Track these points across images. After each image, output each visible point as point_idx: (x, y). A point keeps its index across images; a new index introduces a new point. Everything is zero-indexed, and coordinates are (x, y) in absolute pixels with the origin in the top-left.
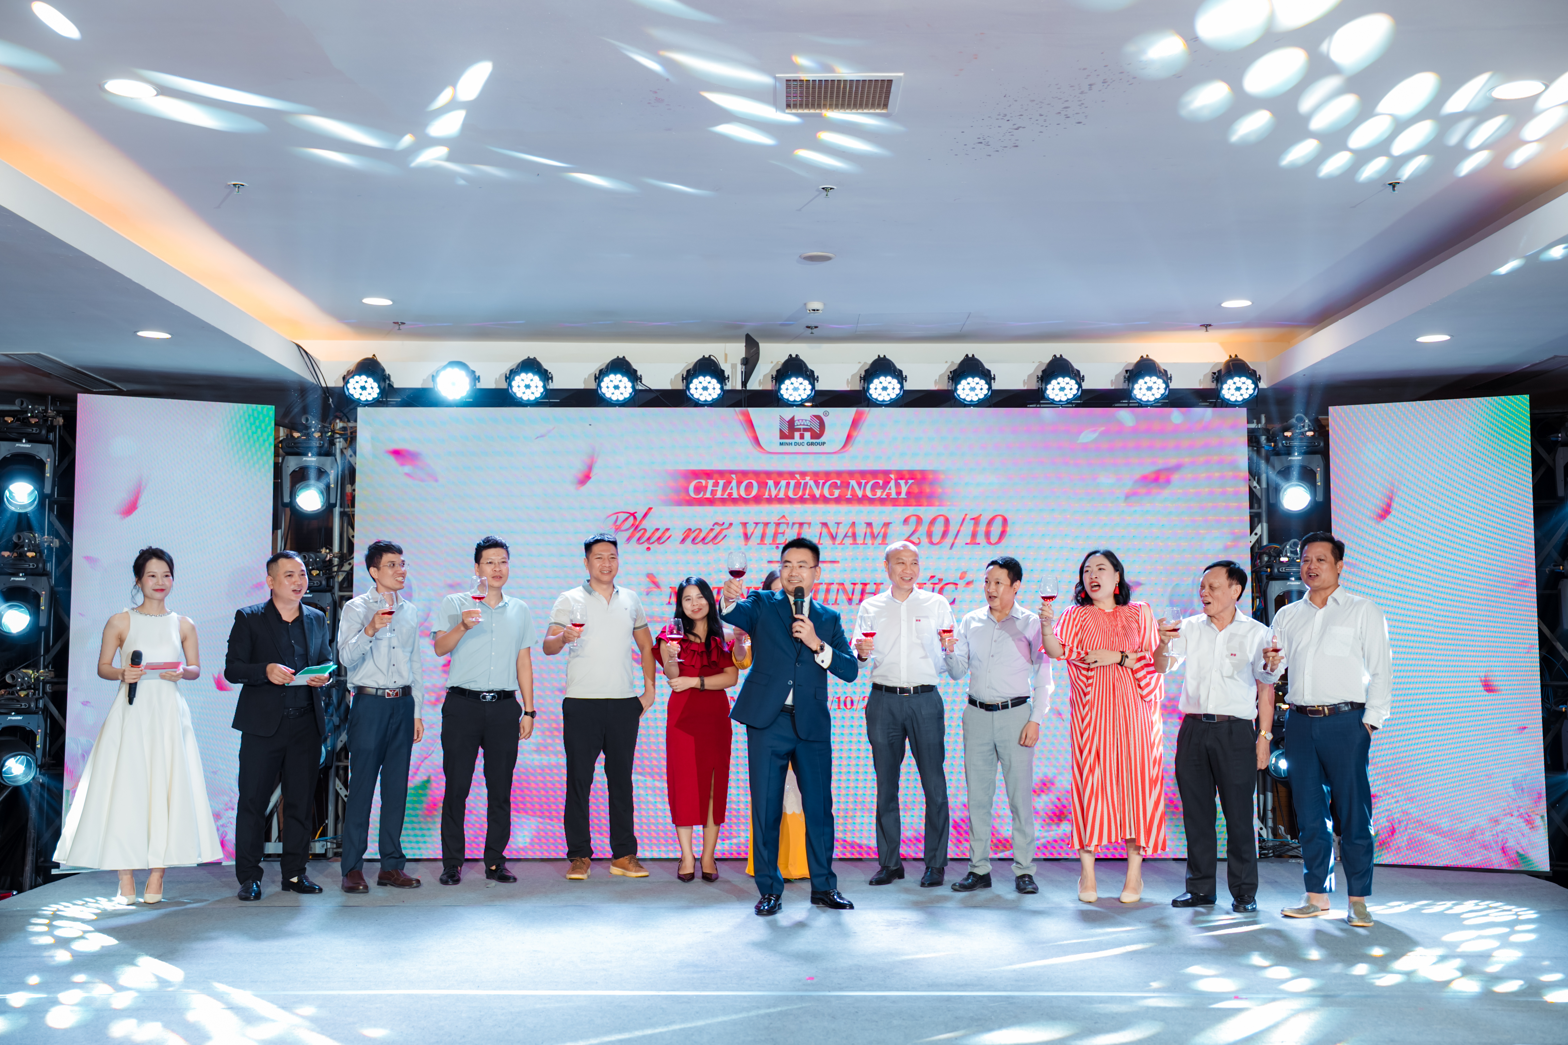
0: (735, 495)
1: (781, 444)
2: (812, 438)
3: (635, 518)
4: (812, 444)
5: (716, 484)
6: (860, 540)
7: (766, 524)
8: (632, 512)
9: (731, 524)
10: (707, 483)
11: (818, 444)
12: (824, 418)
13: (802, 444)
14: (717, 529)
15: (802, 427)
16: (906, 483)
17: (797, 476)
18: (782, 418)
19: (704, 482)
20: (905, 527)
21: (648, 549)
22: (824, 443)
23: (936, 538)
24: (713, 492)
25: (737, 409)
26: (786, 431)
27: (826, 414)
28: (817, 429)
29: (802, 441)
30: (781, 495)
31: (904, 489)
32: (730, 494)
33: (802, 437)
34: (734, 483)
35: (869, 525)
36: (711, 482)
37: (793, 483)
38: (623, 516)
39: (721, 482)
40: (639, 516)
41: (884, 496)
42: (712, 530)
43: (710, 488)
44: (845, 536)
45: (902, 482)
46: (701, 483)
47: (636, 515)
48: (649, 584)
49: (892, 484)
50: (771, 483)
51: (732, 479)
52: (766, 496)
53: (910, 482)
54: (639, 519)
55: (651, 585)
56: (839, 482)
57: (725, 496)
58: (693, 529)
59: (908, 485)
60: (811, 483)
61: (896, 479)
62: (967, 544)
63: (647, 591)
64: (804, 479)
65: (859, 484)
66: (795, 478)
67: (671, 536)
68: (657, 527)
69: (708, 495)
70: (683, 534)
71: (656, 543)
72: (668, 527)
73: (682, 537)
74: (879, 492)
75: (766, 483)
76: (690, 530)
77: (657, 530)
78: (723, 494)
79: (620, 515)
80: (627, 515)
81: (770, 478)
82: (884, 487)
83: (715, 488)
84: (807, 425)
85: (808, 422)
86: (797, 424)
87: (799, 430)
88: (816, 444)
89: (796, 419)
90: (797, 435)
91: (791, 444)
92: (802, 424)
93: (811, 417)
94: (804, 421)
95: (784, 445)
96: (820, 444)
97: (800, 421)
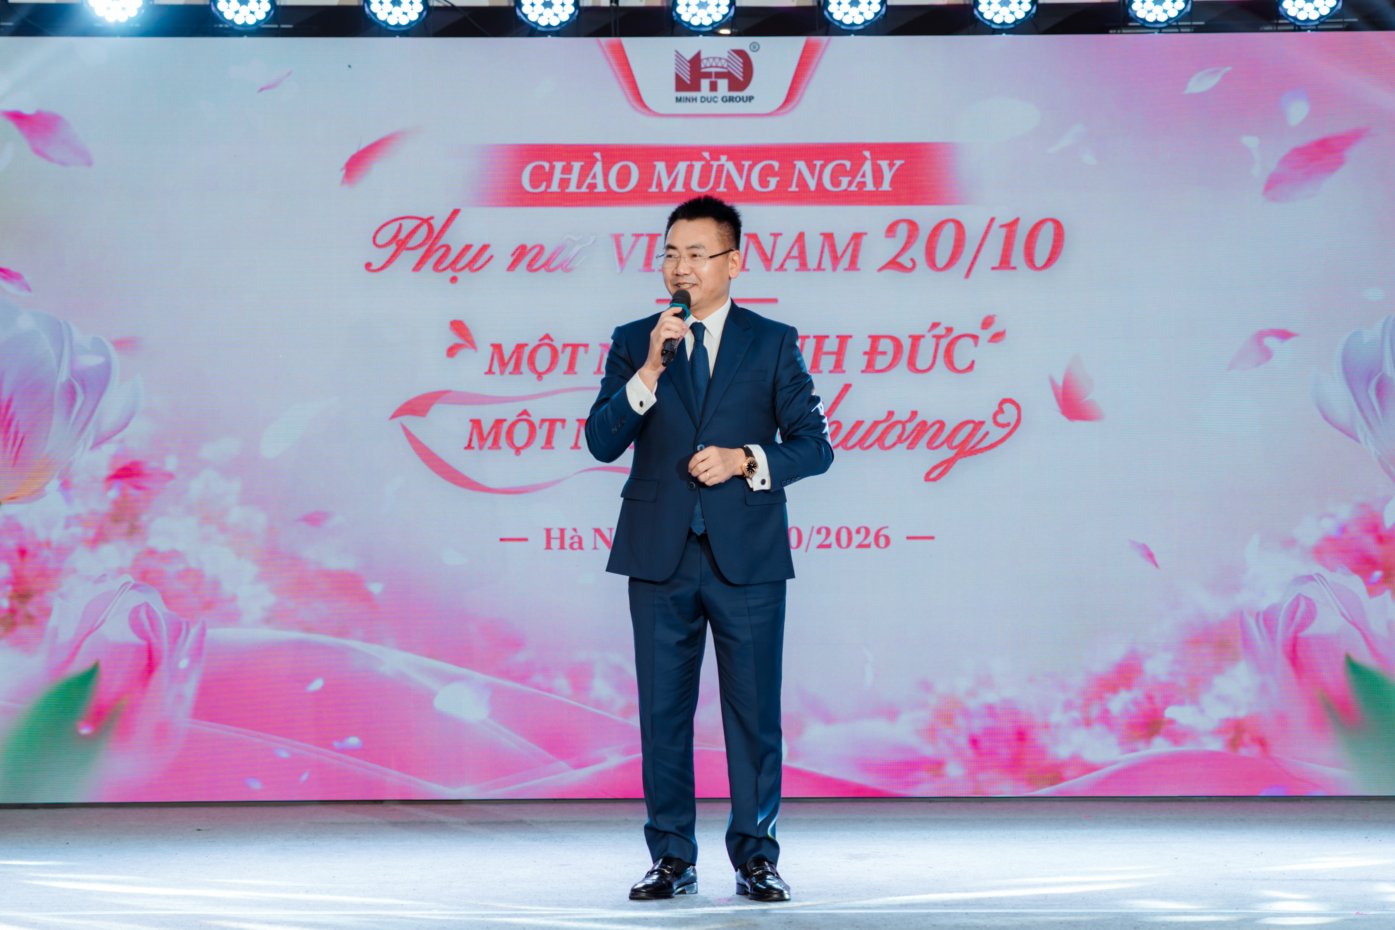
0: (600, 188)
1: (678, 100)
2: (731, 88)
3: (431, 228)
4: (731, 99)
5: (567, 170)
6: (812, 262)
7: (653, 237)
8: (425, 216)
9: (595, 239)
10: (552, 168)
11: (741, 99)
12: (752, 55)
13: (713, 100)
15: (713, 70)
16: (891, 165)
17: (706, 155)
18: (678, 55)
19: (546, 165)
20: (890, 241)
21: (454, 280)
22: (750, 98)
23: (942, 256)
24: (564, 183)
25: (603, 40)
26: (686, 78)
27: (755, 48)
29: (713, 94)
30: (679, 188)
31: (888, 175)
32: (592, 186)
33: (713, 87)
34: (598, 168)
35: (828, 237)
36: (559, 166)
37: (698, 165)
38: (408, 225)
39: (577, 166)
40: (437, 225)
41: (853, 188)
42: (560, 247)
43: (557, 175)
44: (788, 256)
45: (884, 164)
46: (543, 167)
47: (432, 221)
48: (455, 339)
49: (867, 167)
50: (661, 167)
51: (596, 160)
52: (653, 189)
53: (898, 163)
54: (437, 230)
55: (459, 340)
56: (776, 164)
57: (584, 189)
58: (529, 247)
59: (895, 168)
60: (730, 166)
61: (874, 159)
62: (993, 268)
63: (452, 351)
64: (719, 159)
65: (811, 169)
66: (702, 159)
67: (492, 257)
68: (469, 243)
69: (555, 187)
70: (513, 255)
71: (467, 270)
72: (487, 242)
73: (511, 259)
74: (845, 181)
75: (654, 167)
76: (523, 247)
77: (468, 247)
78: (579, 185)
79: (405, 222)
80: (417, 222)
81: (660, 159)
82: (854, 172)
83: (566, 176)
84: (722, 67)
85: (723, 61)
86: (706, 66)
87: (708, 75)
88: (738, 99)
89: (703, 56)
90: (705, 83)
91: (695, 99)
92: (714, 64)
93: (729, 53)
94: (717, 60)
95: (682, 101)
96: (745, 99)
97: (711, 60)
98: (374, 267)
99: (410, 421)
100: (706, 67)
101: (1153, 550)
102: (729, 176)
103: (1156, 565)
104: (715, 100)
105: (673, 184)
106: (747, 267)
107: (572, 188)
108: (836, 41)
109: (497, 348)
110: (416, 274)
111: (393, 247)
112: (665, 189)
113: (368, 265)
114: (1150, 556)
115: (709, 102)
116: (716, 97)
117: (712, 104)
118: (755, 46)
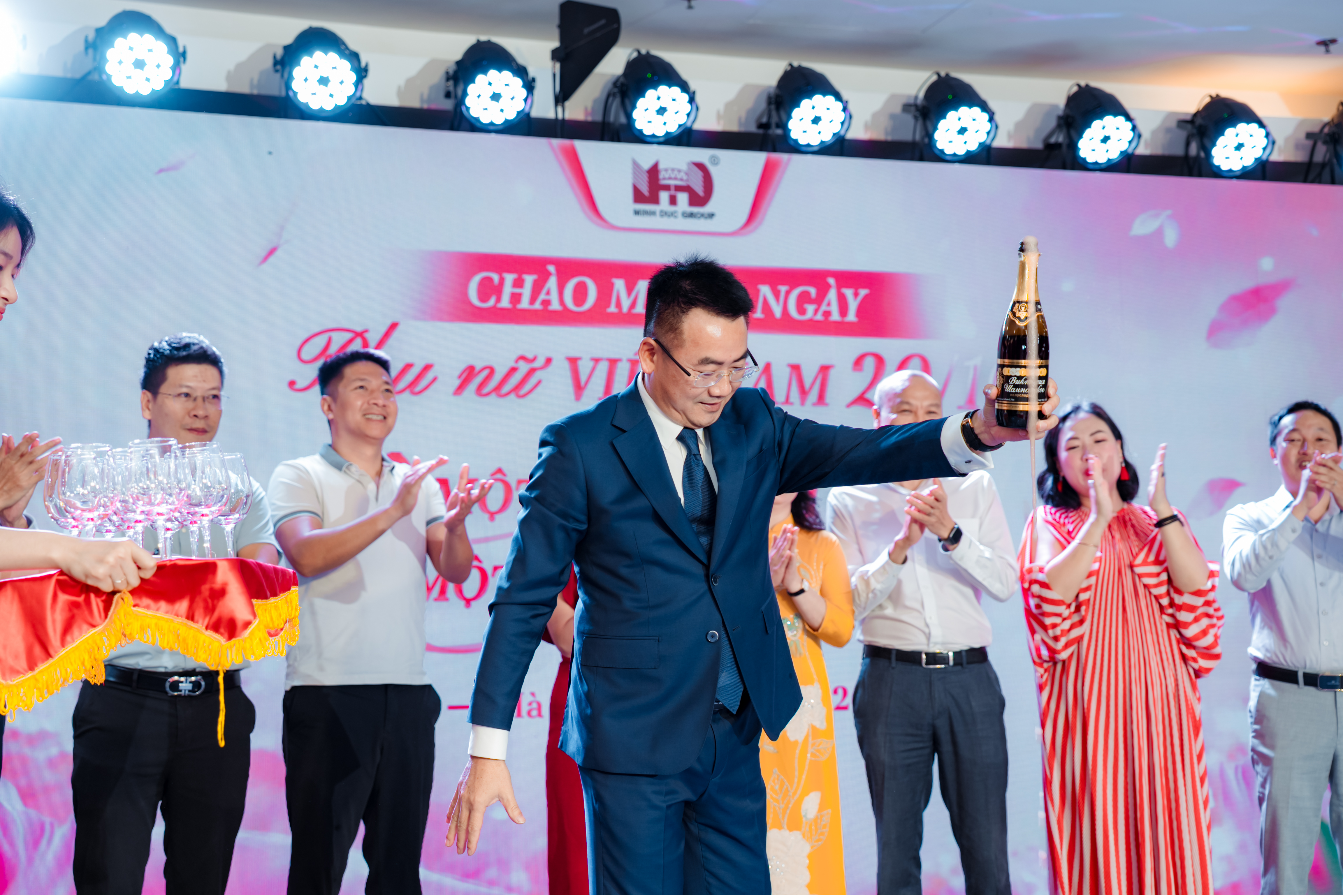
0: (555, 305)
1: (637, 213)
2: (691, 203)
4: (692, 215)
5: (519, 283)
7: (613, 362)
8: (359, 329)
9: (549, 361)
10: (502, 280)
11: (702, 215)
12: (713, 170)
13: (672, 215)
14: (524, 368)
15: (672, 183)
16: (856, 295)
18: (636, 165)
19: (495, 277)
20: (857, 375)
22: (711, 216)
24: (516, 298)
25: (556, 142)
27: (715, 160)
28: (699, 189)
29: (672, 208)
31: (853, 305)
32: (546, 303)
33: (673, 201)
34: (552, 283)
35: (796, 368)
36: (509, 278)
38: (339, 338)
39: (529, 279)
40: (373, 338)
41: (819, 317)
42: (513, 370)
43: (508, 290)
45: (849, 293)
46: (489, 279)
47: (367, 334)
49: (832, 295)
50: (619, 285)
51: (549, 274)
52: (612, 309)
53: (863, 292)
57: (537, 306)
58: (478, 367)
59: (860, 298)
61: (839, 287)
67: (435, 379)
68: (409, 361)
69: (505, 302)
70: (460, 377)
71: (407, 393)
72: (430, 362)
73: (457, 382)
74: (810, 308)
75: (612, 285)
76: (471, 369)
77: (408, 366)
78: (532, 301)
79: (335, 335)
80: (349, 335)
81: (619, 276)
82: (819, 300)
83: (517, 291)
84: (681, 180)
85: (682, 174)
86: (664, 178)
87: (667, 188)
88: (699, 216)
89: (661, 166)
90: (664, 196)
91: (653, 213)
92: (673, 176)
93: (689, 164)
94: (676, 172)
95: (641, 214)
96: (706, 216)
97: (670, 172)
98: (299, 385)
100: (664, 179)
105: (633, 305)
107: (525, 304)
108: (796, 158)
112: (625, 309)
113: (292, 384)
115: (669, 216)
116: (675, 212)
117: (672, 220)
118: (714, 160)
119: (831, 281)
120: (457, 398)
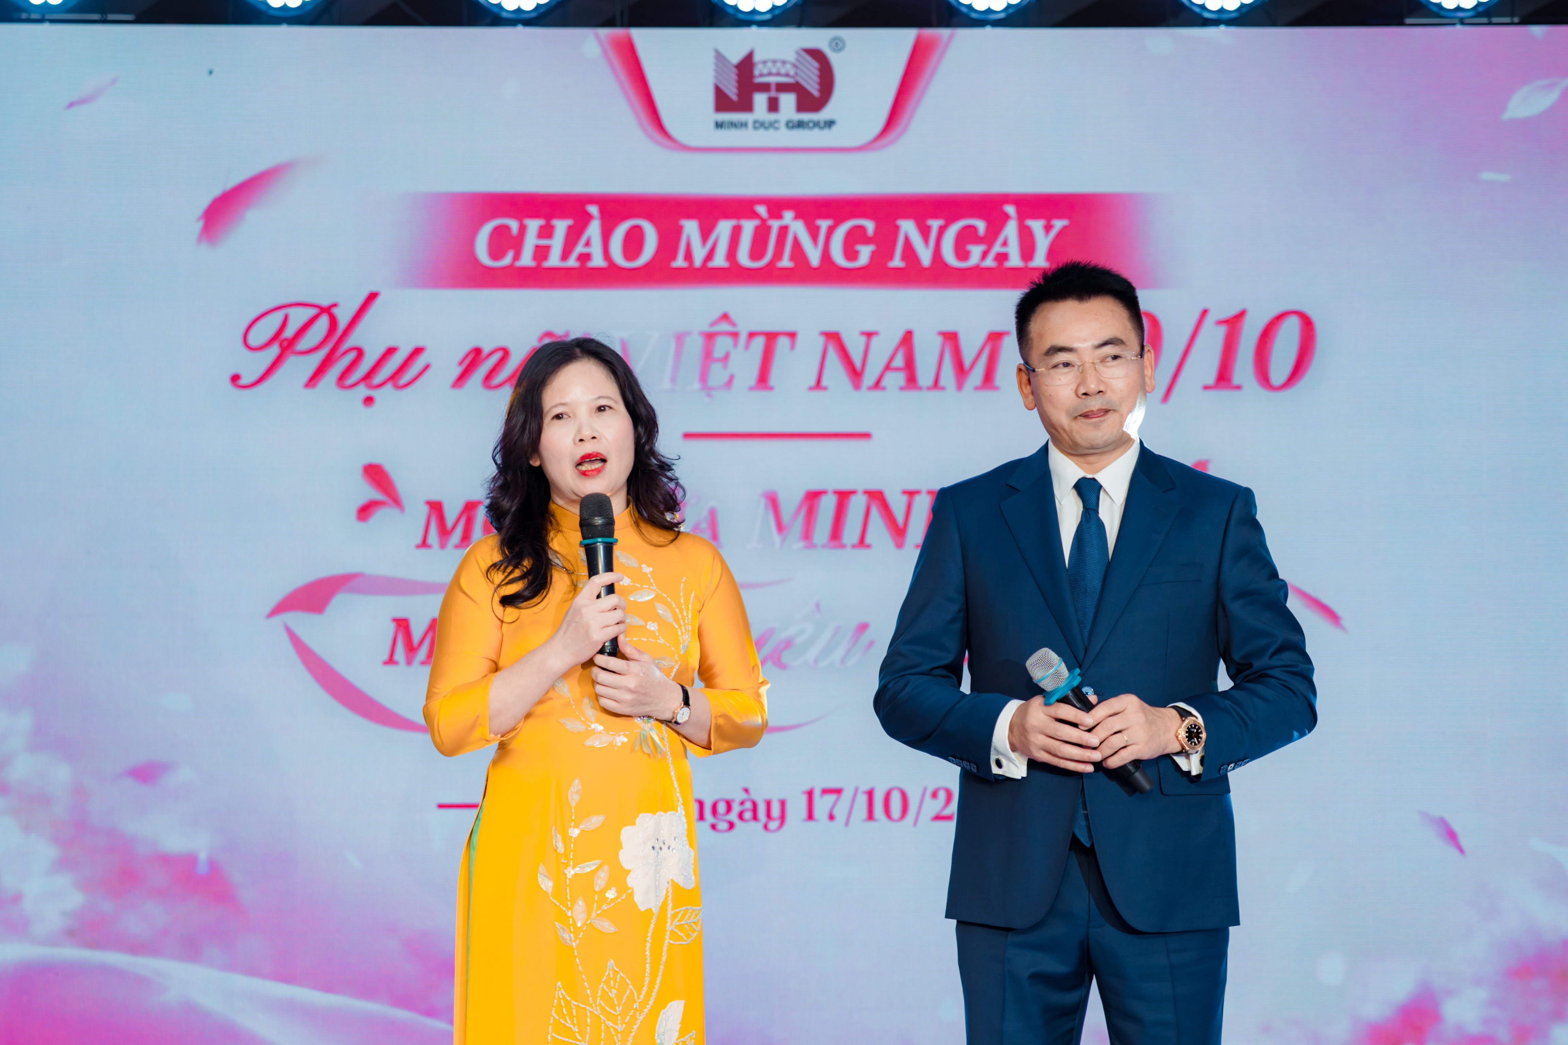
0: (597, 261)
1: (719, 125)
2: (800, 108)
3: (333, 321)
4: (800, 125)
5: (546, 232)
6: (925, 376)
7: (682, 337)
8: (325, 303)
10: (523, 229)
11: (816, 124)
12: (834, 58)
13: (772, 125)
15: (773, 80)
16: (1048, 228)
17: (762, 210)
18: (719, 57)
21: (369, 401)
22: (830, 124)
24: (542, 253)
25: (604, 33)
26: (732, 91)
27: (838, 45)
28: (813, 88)
29: (773, 117)
30: (720, 260)
31: (1043, 243)
32: (585, 257)
33: (773, 105)
34: (594, 230)
35: (951, 338)
36: (533, 225)
37: (749, 227)
38: (299, 316)
39: (561, 226)
40: (344, 317)
41: (989, 262)
43: (531, 241)
44: (888, 367)
45: (1037, 226)
46: (507, 228)
47: (335, 311)
48: (370, 493)
49: (1011, 230)
50: (691, 228)
51: (589, 217)
52: (679, 262)
53: (1059, 224)
54: (342, 324)
55: (376, 495)
56: (870, 226)
57: (572, 262)
58: (486, 350)
59: (1053, 233)
60: (798, 228)
61: (1022, 217)
62: (1206, 388)
63: (365, 511)
64: (780, 217)
65: (925, 232)
66: (755, 215)
67: (427, 367)
68: (391, 344)
70: (461, 363)
71: (389, 387)
72: (420, 344)
73: (458, 371)
74: (976, 251)
75: (679, 230)
76: (477, 351)
77: (391, 351)
78: (565, 256)
79: (293, 312)
80: (312, 312)
81: (689, 217)
82: (990, 238)
83: (544, 242)
84: (787, 75)
85: (788, 66)
86: (761, 73)
87: (764, 87)
88: (811, 125)
89: (757, 58)
90: (760, 100)
91: (744, 125)
92: (774, 71)
93: (797, 53)
94: (779, 65)
95: (725, 128)
96: (822, 124)
97: (770, 64)
98: (244, 381)
99: (300, 621)
100: (762, 75)
101: (1456, 827)
102: (796, 243)
103: (1462, 851)
104: (776, 125)
105: (710, 256)
106: (824, 382)
107: (554, 260)
108: (963, 34)
109: (436, 508)
110: (309, 391)
111: (274, 351)
112: (698, 262)
114: (1452, 836)
115: (766, 128)
116: (776, 121)
117: (771, 132)
118: (837, 43)
119: (1010, 210)
120: (457, 391)
